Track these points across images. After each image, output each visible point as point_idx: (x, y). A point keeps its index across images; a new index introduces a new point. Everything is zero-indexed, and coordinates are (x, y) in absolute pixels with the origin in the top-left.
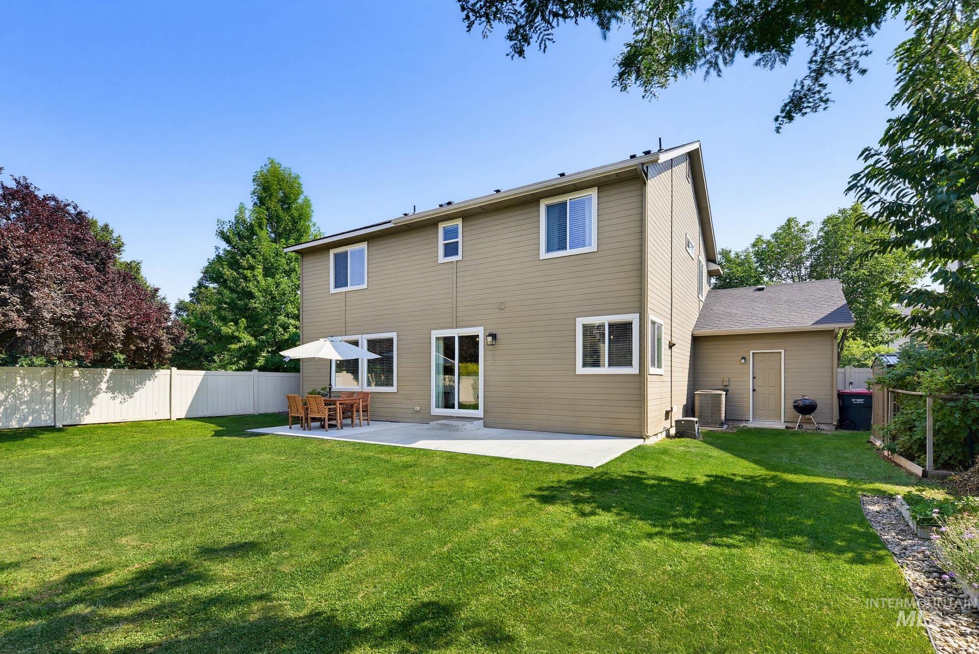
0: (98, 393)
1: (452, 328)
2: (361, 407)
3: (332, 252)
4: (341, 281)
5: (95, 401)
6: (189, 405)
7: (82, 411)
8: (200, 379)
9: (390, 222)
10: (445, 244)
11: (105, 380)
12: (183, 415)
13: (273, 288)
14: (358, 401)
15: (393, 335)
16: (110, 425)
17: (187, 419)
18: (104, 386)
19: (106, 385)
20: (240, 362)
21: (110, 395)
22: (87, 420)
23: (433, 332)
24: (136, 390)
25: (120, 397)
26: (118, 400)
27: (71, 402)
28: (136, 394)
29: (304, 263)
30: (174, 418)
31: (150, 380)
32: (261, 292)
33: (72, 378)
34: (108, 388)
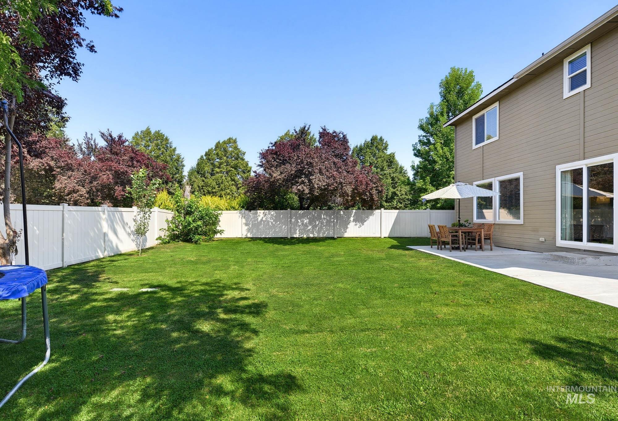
0: (350, 222)
1: (579, 160)
2: (483, 235)
3: (474, 117)
4: (480, 138)
5: (348, 226)
6: (390, 230)
7: (344, 231)
8: (396, 214)
9: (513, 78)
10: (571, 78)
11: (352, 216)
12: (387, 236)
13: (448, 154)
14: (480, 230)
15: (520, 175)
16: (355, 238)
17: (389, 237)
18: (352, 219)
19: (353, 218)
20: (428, 204)
21: (354, 223)
22: (346, 235)
23: (558, 167)
24: (365, 221)
25: (358, 225)
26: (358, 226)
27: (340, 226)
28: (365, 223)
29: (457, 132)
30: (382, 237)
31: (371, 215)
32: (439, 157)
33: (340, 215)
34: (354, 220)
